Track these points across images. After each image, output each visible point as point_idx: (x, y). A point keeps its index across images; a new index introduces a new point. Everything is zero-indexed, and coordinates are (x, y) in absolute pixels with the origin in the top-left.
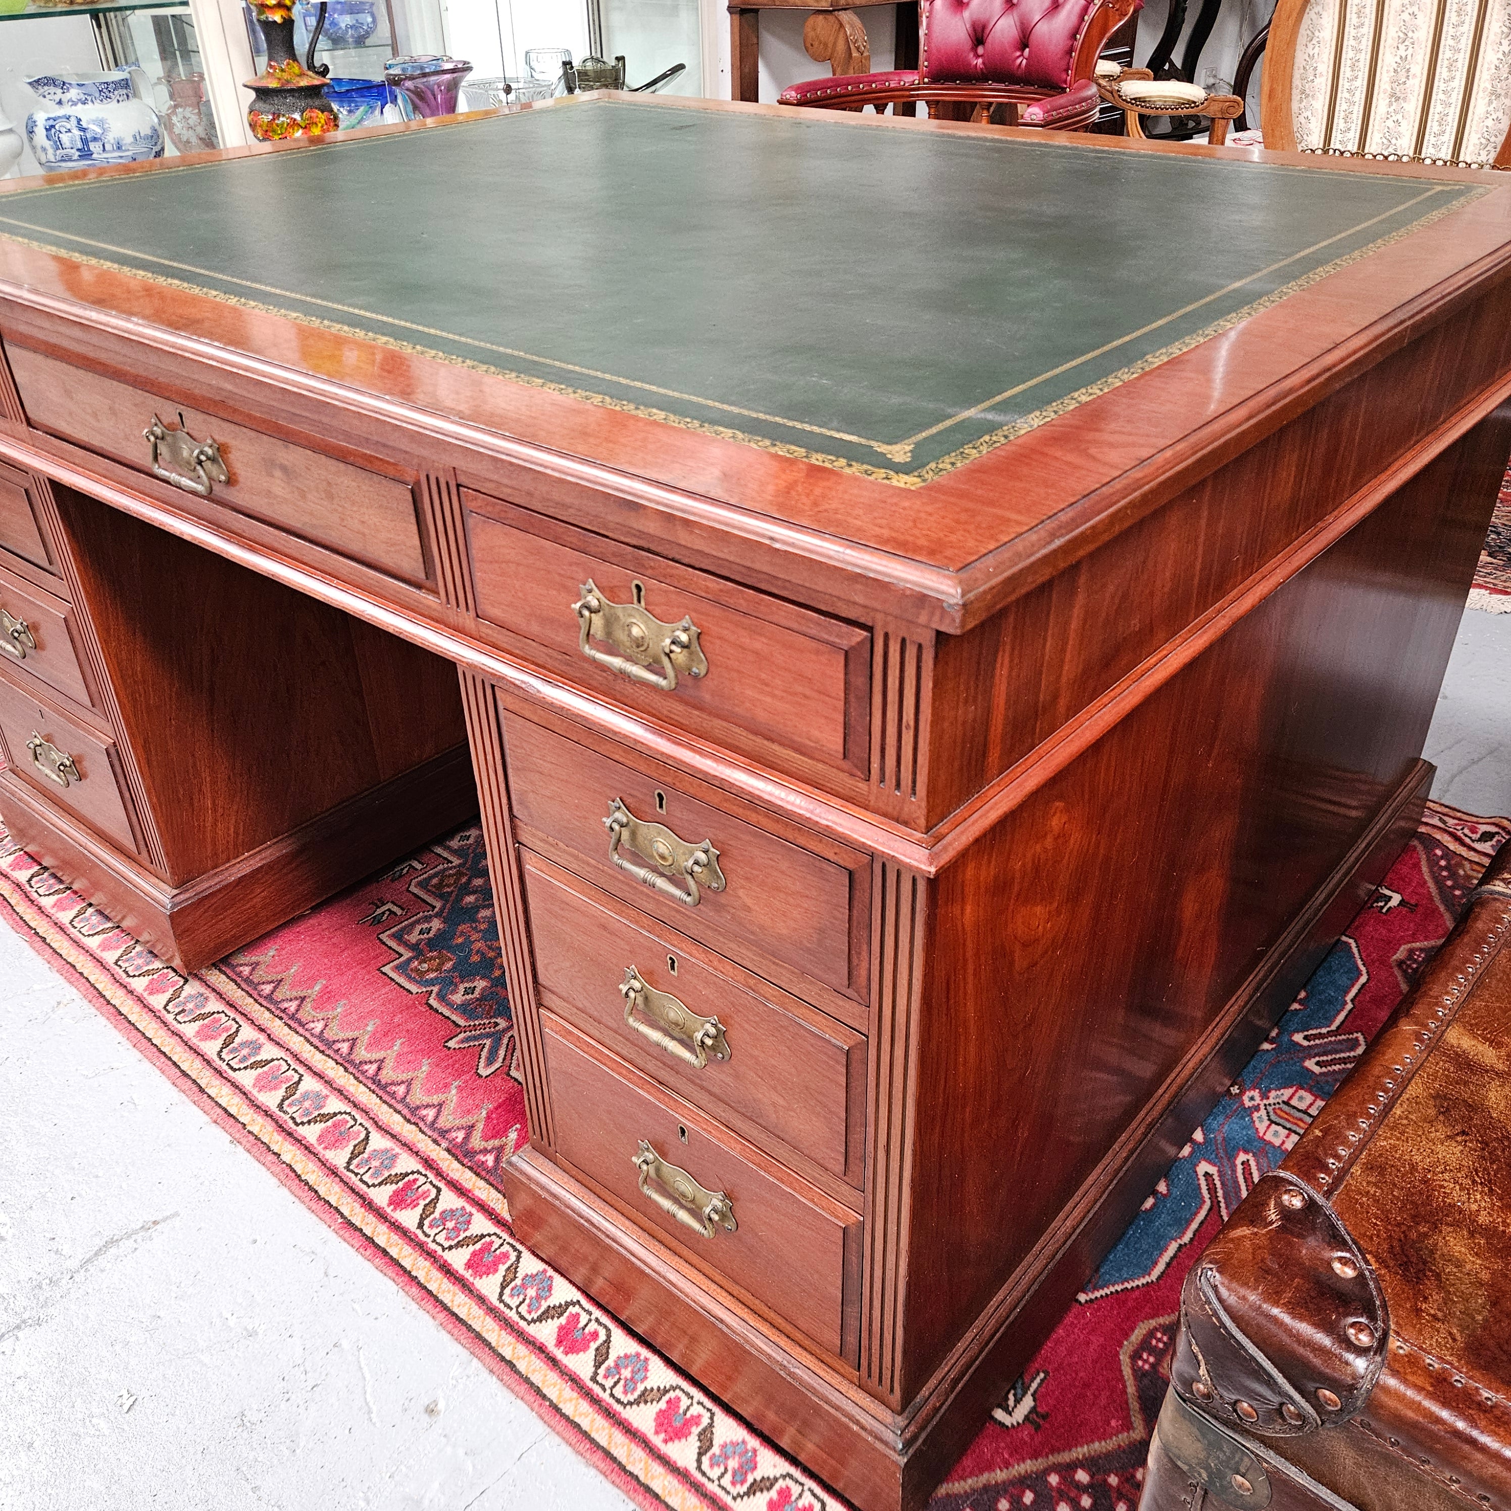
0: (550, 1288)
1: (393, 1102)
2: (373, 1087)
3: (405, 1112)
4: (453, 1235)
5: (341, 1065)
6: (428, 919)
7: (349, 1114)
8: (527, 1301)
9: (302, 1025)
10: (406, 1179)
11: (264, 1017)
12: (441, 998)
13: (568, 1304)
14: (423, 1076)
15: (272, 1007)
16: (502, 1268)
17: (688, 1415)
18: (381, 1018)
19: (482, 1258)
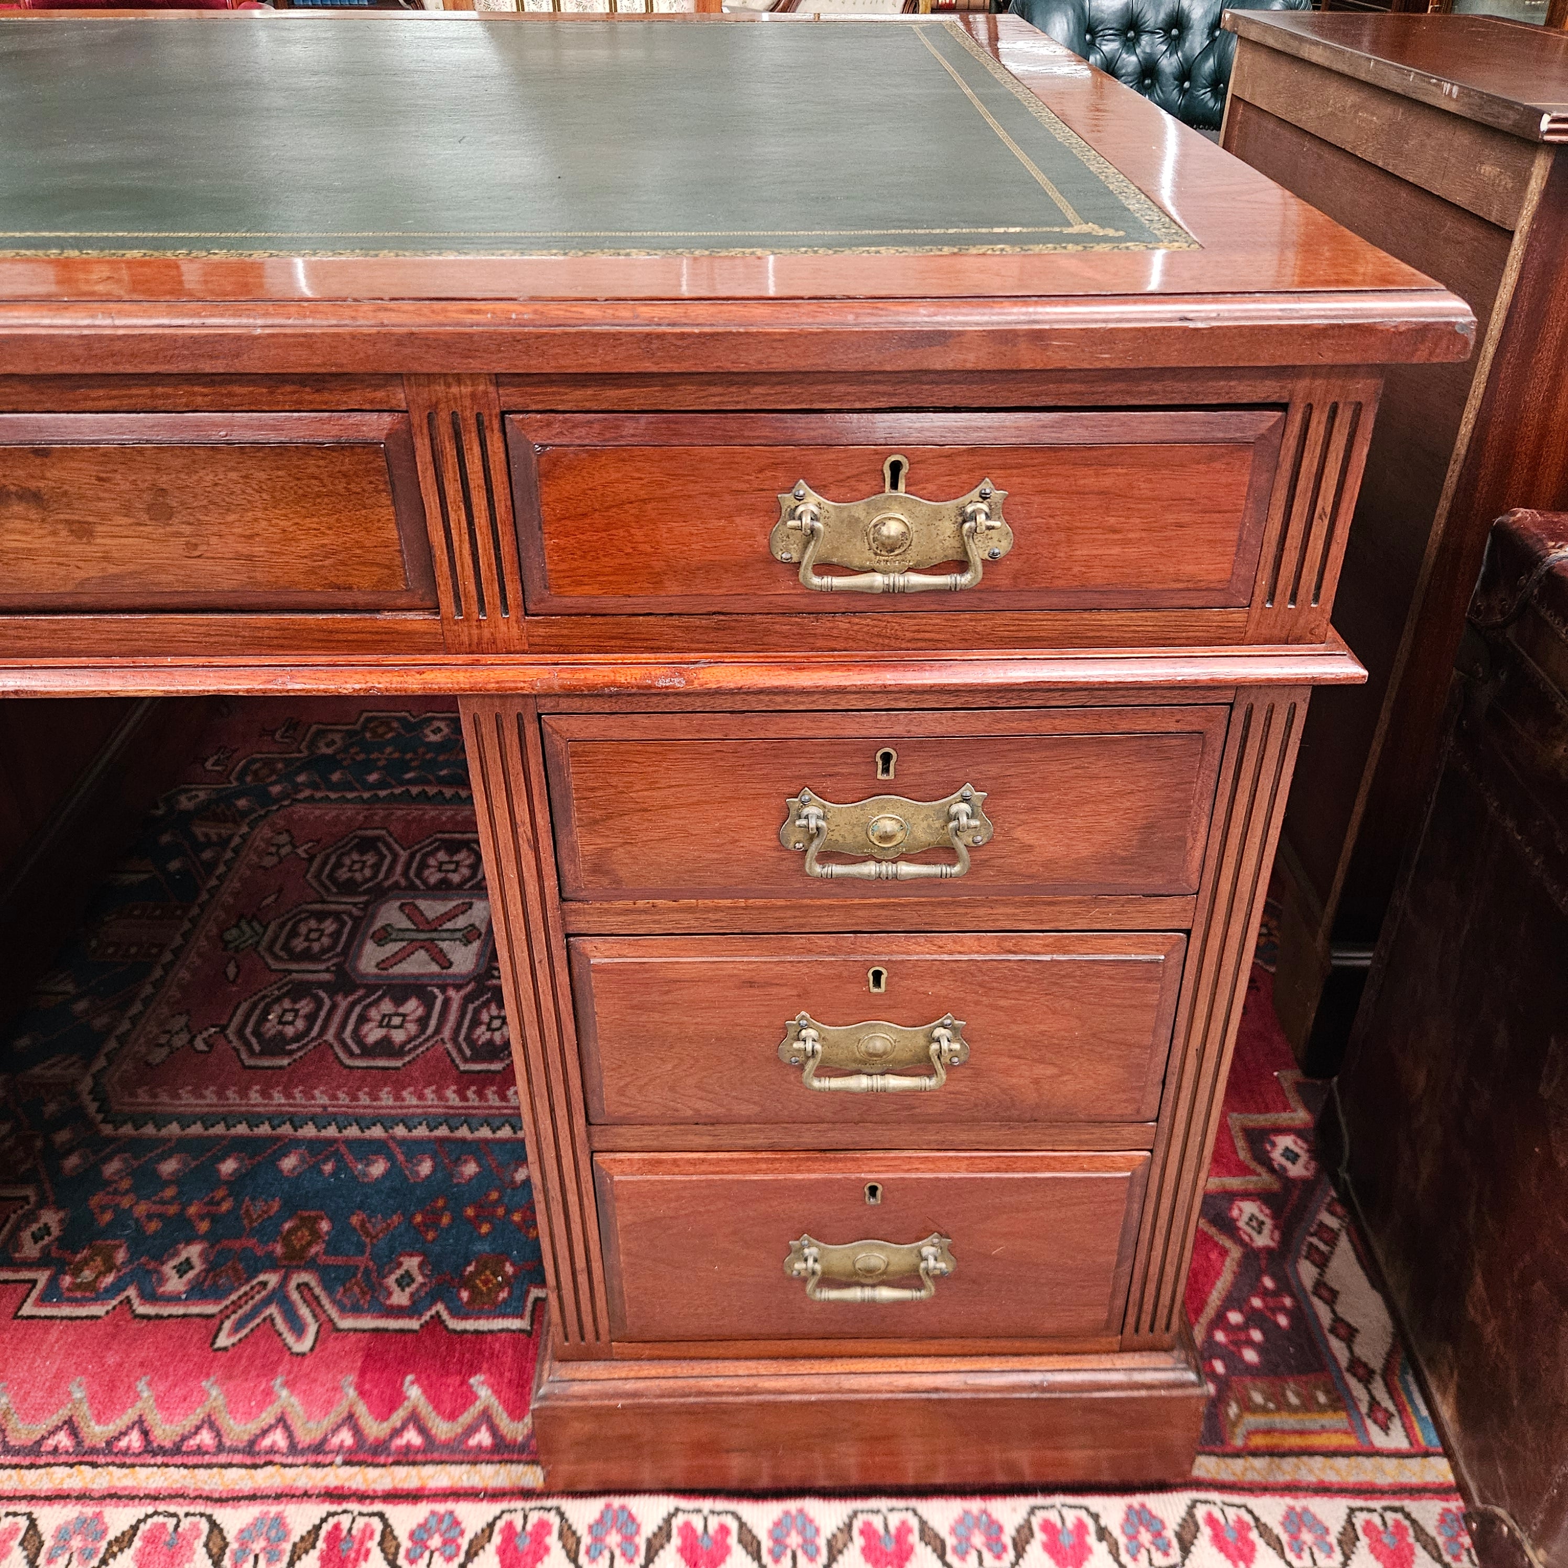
0: (631, 1518)
3: (237, 1459)
4: (450, 1550)
5: (81, 1463)
6: (31, 1217)
7: (156, 1513)
8: (617, 1553)
10: (323, 1533)
12: (150, 1297)
13: (668, 1520)
14: (221, 1401)
16: (553, 1540)
17: (892, 1529)
18: (84, 1372)
19: (516, 1548)
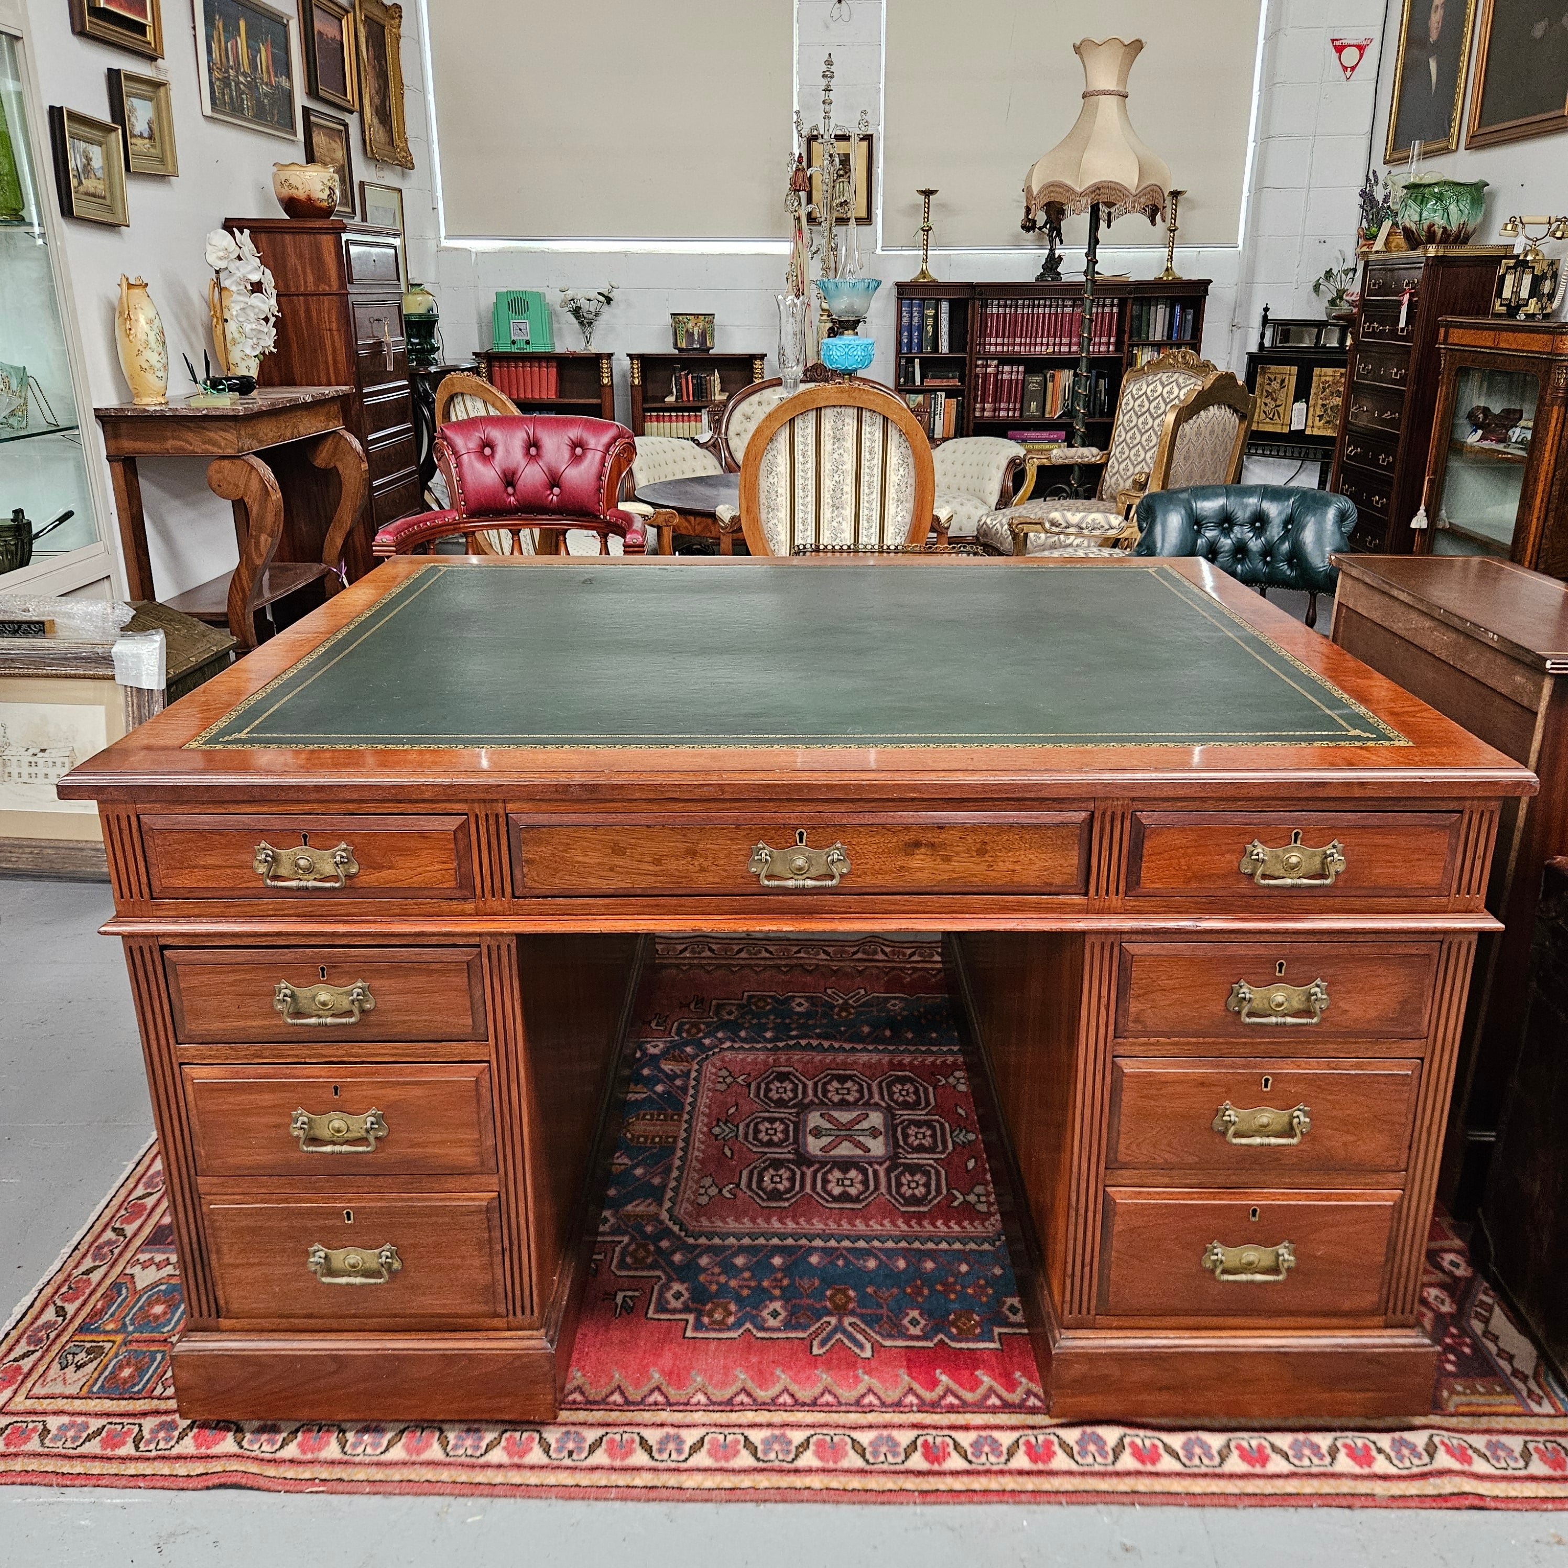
0: (1100, 1437)
1: (834, 1408)
2: (806, 1408)
3: (852, 1409)
4: (997, 1453)
6: (667, 1286)
9: (687, 1404)
10: (919, 1444)
11: (647, 1416)
12: (761, 1328)
13: (1120, 1439)
15: (642, 1407)
16: (1056, 1447)
19: (1036, 1451)
